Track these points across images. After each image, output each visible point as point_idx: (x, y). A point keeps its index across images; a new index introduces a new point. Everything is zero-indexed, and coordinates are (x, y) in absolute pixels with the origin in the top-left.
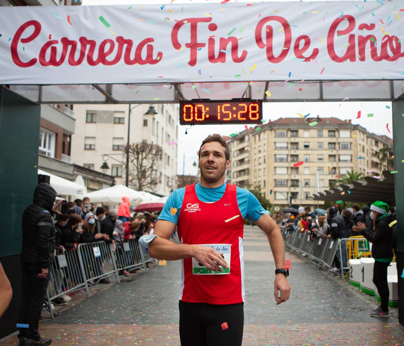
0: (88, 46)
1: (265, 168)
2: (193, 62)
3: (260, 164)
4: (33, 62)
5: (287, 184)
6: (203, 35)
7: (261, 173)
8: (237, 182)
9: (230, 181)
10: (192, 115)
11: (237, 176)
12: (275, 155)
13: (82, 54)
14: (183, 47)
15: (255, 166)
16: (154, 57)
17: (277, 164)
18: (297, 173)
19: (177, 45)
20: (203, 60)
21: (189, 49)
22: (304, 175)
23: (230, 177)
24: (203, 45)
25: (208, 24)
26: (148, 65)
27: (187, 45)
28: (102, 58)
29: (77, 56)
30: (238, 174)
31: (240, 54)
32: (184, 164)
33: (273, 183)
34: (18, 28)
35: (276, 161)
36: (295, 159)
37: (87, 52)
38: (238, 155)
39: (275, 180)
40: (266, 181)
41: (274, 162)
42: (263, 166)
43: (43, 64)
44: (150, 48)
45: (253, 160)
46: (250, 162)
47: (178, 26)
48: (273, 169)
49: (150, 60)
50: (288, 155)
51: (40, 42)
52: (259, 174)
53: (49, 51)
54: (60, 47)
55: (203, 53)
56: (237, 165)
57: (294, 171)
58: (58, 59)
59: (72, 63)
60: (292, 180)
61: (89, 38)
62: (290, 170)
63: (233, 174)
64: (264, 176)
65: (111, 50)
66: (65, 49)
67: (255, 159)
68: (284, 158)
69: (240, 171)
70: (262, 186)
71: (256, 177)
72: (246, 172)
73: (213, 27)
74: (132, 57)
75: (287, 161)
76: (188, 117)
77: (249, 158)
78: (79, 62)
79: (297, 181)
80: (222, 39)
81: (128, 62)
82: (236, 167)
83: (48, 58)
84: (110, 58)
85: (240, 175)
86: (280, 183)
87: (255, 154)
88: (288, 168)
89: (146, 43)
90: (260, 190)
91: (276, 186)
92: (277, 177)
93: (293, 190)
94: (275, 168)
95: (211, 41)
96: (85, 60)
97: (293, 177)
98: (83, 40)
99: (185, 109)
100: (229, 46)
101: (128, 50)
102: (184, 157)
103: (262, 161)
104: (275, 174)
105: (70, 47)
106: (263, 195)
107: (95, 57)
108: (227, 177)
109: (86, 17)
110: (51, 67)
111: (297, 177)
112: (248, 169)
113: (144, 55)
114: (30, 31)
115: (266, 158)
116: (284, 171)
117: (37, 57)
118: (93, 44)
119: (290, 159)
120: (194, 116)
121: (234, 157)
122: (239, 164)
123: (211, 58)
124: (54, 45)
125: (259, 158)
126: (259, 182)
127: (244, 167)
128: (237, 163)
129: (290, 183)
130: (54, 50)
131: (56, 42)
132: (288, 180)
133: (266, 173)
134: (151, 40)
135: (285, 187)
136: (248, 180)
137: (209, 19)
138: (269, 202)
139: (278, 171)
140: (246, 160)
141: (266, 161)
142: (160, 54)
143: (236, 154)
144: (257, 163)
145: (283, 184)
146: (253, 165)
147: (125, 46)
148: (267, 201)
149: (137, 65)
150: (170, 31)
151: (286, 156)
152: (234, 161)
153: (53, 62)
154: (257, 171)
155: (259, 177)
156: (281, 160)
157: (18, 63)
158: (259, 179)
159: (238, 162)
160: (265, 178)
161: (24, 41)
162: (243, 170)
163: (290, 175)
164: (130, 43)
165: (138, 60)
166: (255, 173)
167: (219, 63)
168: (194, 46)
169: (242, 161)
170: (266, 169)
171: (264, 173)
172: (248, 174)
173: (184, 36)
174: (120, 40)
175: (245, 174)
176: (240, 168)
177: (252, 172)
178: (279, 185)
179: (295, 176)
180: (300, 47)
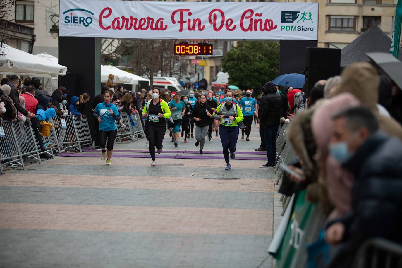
0: (134, 21)
2: (181, 30)
4: (109, 27)
5: (354, 27)
6: (186, 18)
10: (180, 50)
13: (131, 25)
14: (177, 23)
16: (164, 27)
19: (174, 22)
20: (185, 29)
21: (179, 24)
24: (185, 22)
25: (188, 12)
26: (161, 31)
27: (178, 22)
28: (140, 27)
29: (129, 25)
31: (201, 27)
34: (101, 11)
37: (133, 24)
39: (328, 16)
43: (114, 28)
44: (162, 23)
47: (174, 13)
49: (162, 29)
51: (111, 18)
53: (116, 23)
54: (121, 21)
55: (185, 26)
58: (120, 26)
59: (127, 28)
60: (364, 17)
61: (134, 17)
65: (144, 23)
66: (123, 22)
73: (190, 14)
74: (154, 27)
76: (178, 51)
78: (130, 28)
80: (194, 20)
81: (152, 29)
83: (116, 26)
84: (144, 27)
86: (339, 24)
89: (160, 21)
91: (329, 30)
95: (189, 20)
96: (133, 27)
97: (367, 11)
98: (131, 18)
99: (176, 48)
100: (197, 23)
101: (152, 23)
104: (330, 3)
105: (125, 21)
107: (137, 26)
109: (133, 7)
110: (117, 30)
113: (159, 26)
114: (107, 12)
117: (111, 25)
118: (136, 20)
120: (181, 51)
123: (189, 28)
124: (118, 20)
129: (360, 24)
130: (118, 22)
131: (119, 18)
132: (356, 17)
134: (162, 19)
135: (349, 32)
137: (188, 10)
142: (166, 26)
145: (345, 24)
147: (151, 21)
149: (156, 30)
150: (171, 15)
153: (118, 28)
157: (102, 27)
161: (104, 17)
163: (360, 6)
164: (153, 20)
165: (157, 28)
167: (192, 31)
168: (181, 22)
173: (177, 18)
174: (148, 18)
178: (336, 27)
179: (373, 9)
180: (228, 24)
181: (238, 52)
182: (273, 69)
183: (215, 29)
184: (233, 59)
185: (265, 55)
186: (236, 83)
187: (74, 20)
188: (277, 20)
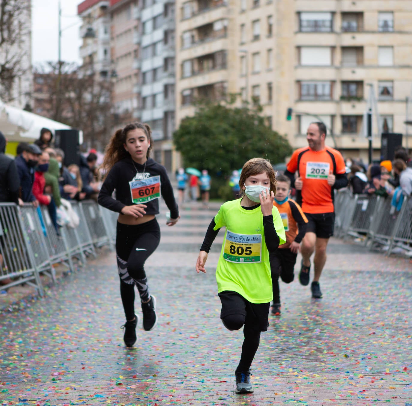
1: (270, 50)
3: (256, 38)
5: (331, 95)
7: (259, 64)
8: (192, 89)
9: (173, 85)
11: (194, 73)
12: (299, 13)
15: (242, 44)
17: (303, 39)
18: (360, 62)
22: (379, 67)
23: (173, 75)
30: (196, 67)
32: (60, 33)
33: (293, 92)
35: (300, 30)
36: (354, 24)
38: (194, 15)
39: (299, 82)
40: (274, 86)
41: (296, 33)
42: (264, 44)
45: (238, 28)
46: (229, 32)
48: (293, 52)
50: (333, 13)
52: (253, 66)
56: (193, 42)
57: (351, 58)
60: (344, 82)
62: (338, 53)
63: (182, 65)
64: (269, 70)
67: (243, 25)
68: (323, 21)
69: (201, 59)
70: (263, 100)
71: (244, 75)
72: (219, 60)
75: (332, 31)
77: (226, 23)
79: (359, 83)
82: (189, 48)
85: (201, 70)
86: (312, 92)
87: (243, 11)
88: (333, 48)
90: (260, 109)
91: (300, 99)
92: (304, 75)
93: (347, 109)
94: (299, 48)
97: (348, 75)
102: (60, 12)
103: (261, 29)
104: (299, 65)
106: (266, 123)
108: (166, 74)
111: (359, 74)
112: (223, 53)
115: (273, 21)
116: (324, 57)
119: (339, 23)
121: (183, 20)
122: (197, 38)
125: (255, 22)
126: (255, 87)
128: (193, 37)
129: (338, 91)
132: (333, 82)
133: (273, 65)
135: (325, 101)
136: (222, 82)
138: (286, 141)
139: (308, 57)
140: (218, 26)
141: (275, 30)
143: (188, 12)
144: (248, 37)
145: (320, 91)
146: (237, 40)
148: (281, 138)
151: (328, 17)
152: (185, 32)
154: (250, 57)
155: (255, 73)
156: (316, 27)
158: (253, 80)
159: (195, 33)
160: (270, 77)
162: (210, 57)
163: (337, 68)
166: (241, 62)
169: (205, 31)
170: (274, 53)
171: (268, 62)
172: (224, 66)
175: (214, 67)
176: (201, 50)
177: (233, 60)
178: (308, 95)
179: (354, 72)
181: (195, 123)
182: (244, 145)
184: (188, 133)
185: (233, 126)
186: (195, 164)
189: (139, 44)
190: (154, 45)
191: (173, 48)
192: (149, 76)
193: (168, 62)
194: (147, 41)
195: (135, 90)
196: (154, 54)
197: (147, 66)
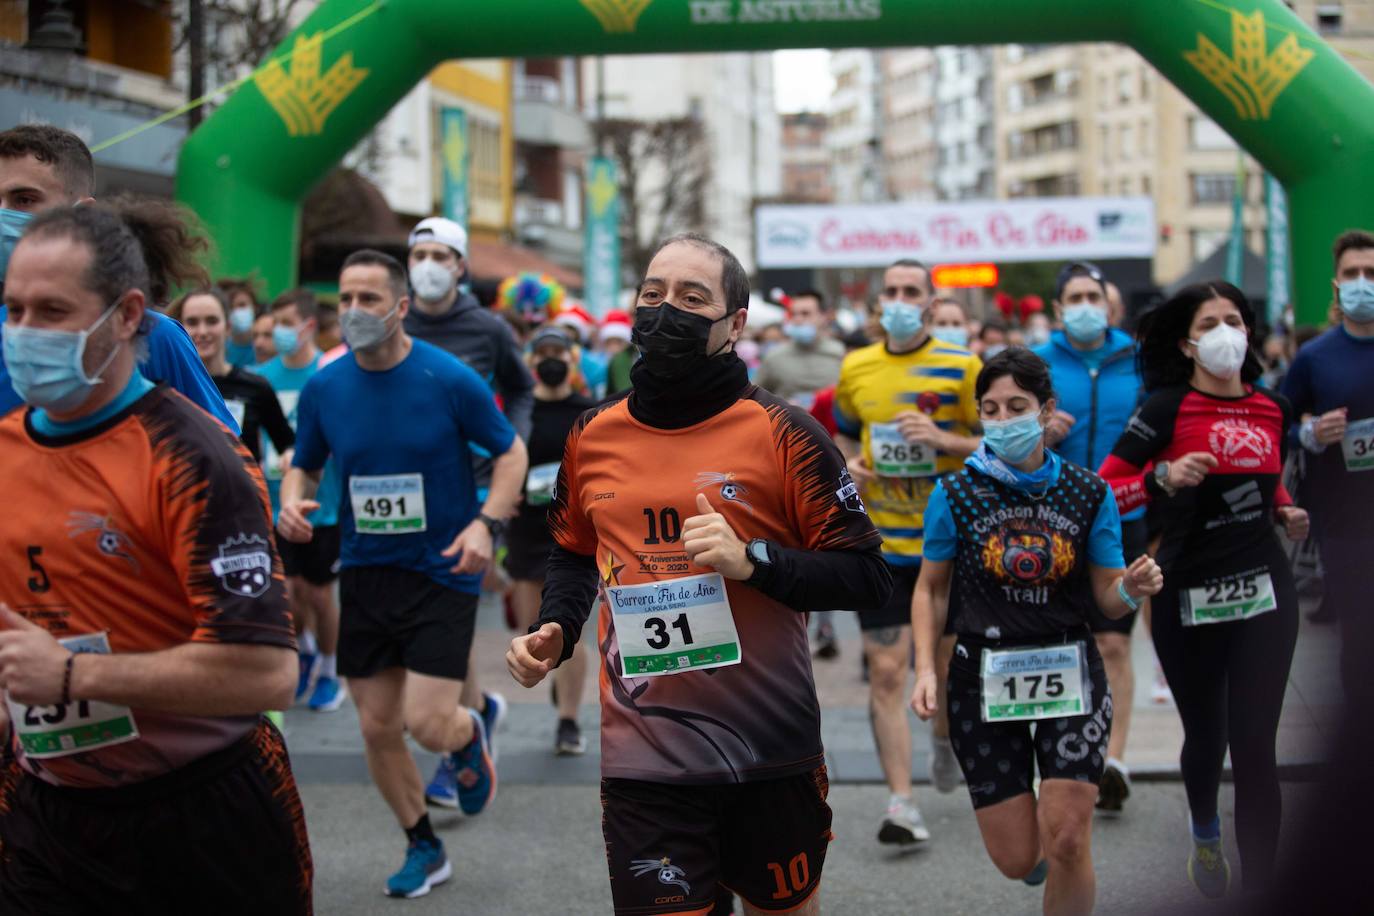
1: (1144, 124)
2: (946, 247)
3: (1124, 100)
6: (952, 227)
7: (1130, 143)
8: (1026, 184)
9: (993, 173)
11: (1025, 153)
15: (1103, 107)
20: (954, 246)
23: (990, 154)
30: (1031, 145)
33: (1180, 189)
34: (824, 224)
39: (1192, 177)
40: (1155, 183)
42: (1136, 111)
45: (1096, 83)
46: (1082, 90)
48: (1183, 126)
52: (1121, 146)
56: (1026, 102)
64: (1144, 153)
67: (1103, 79)
71: (1106, 161)
72: (1066, 135)
82: (1018, 111)
91: (1196, 200)
92: (1205, 164)
98: (868, 232)
103: (1132, 86)
104: (1192, 146)
112: (1073, 125)
122: (1032, 93)
127: (1057, 110)
128: (1024, 93)
133: (1151, 145)
134: (913, 231)
136: (1073, 172)
140: (1063, 80)
142: (921, 241)
144: (1110, 97)
145: (1227, 187)
146: (1095, 102)
150: (929, 226)
152: (1011, 84)
154: (1114, 130)
155: (1124, 157)
157: (825, 248)
158: (1120, 169)
159: (1028, 86)
160: (1148, 166)
162: (1052, 128)
166: (1103, 139)
169: (1043, 84)
170: (1151, 127)
171: (1143, 142)
172: (1075, 144)
175: (1057, 146)
176: (1039, 116)
177: (1090, 137)
180: (1016, 235)
183: (999, 242)
187: (779, 240)
188: (1091, 225)
189: (934, 93)
190: (958, 102)
191: (990, 109)
192: (952, 155)
193: (984, 132)
194: (947, 91)
195: (927, 176)
196: (960, 114)
197: (949, 135)
